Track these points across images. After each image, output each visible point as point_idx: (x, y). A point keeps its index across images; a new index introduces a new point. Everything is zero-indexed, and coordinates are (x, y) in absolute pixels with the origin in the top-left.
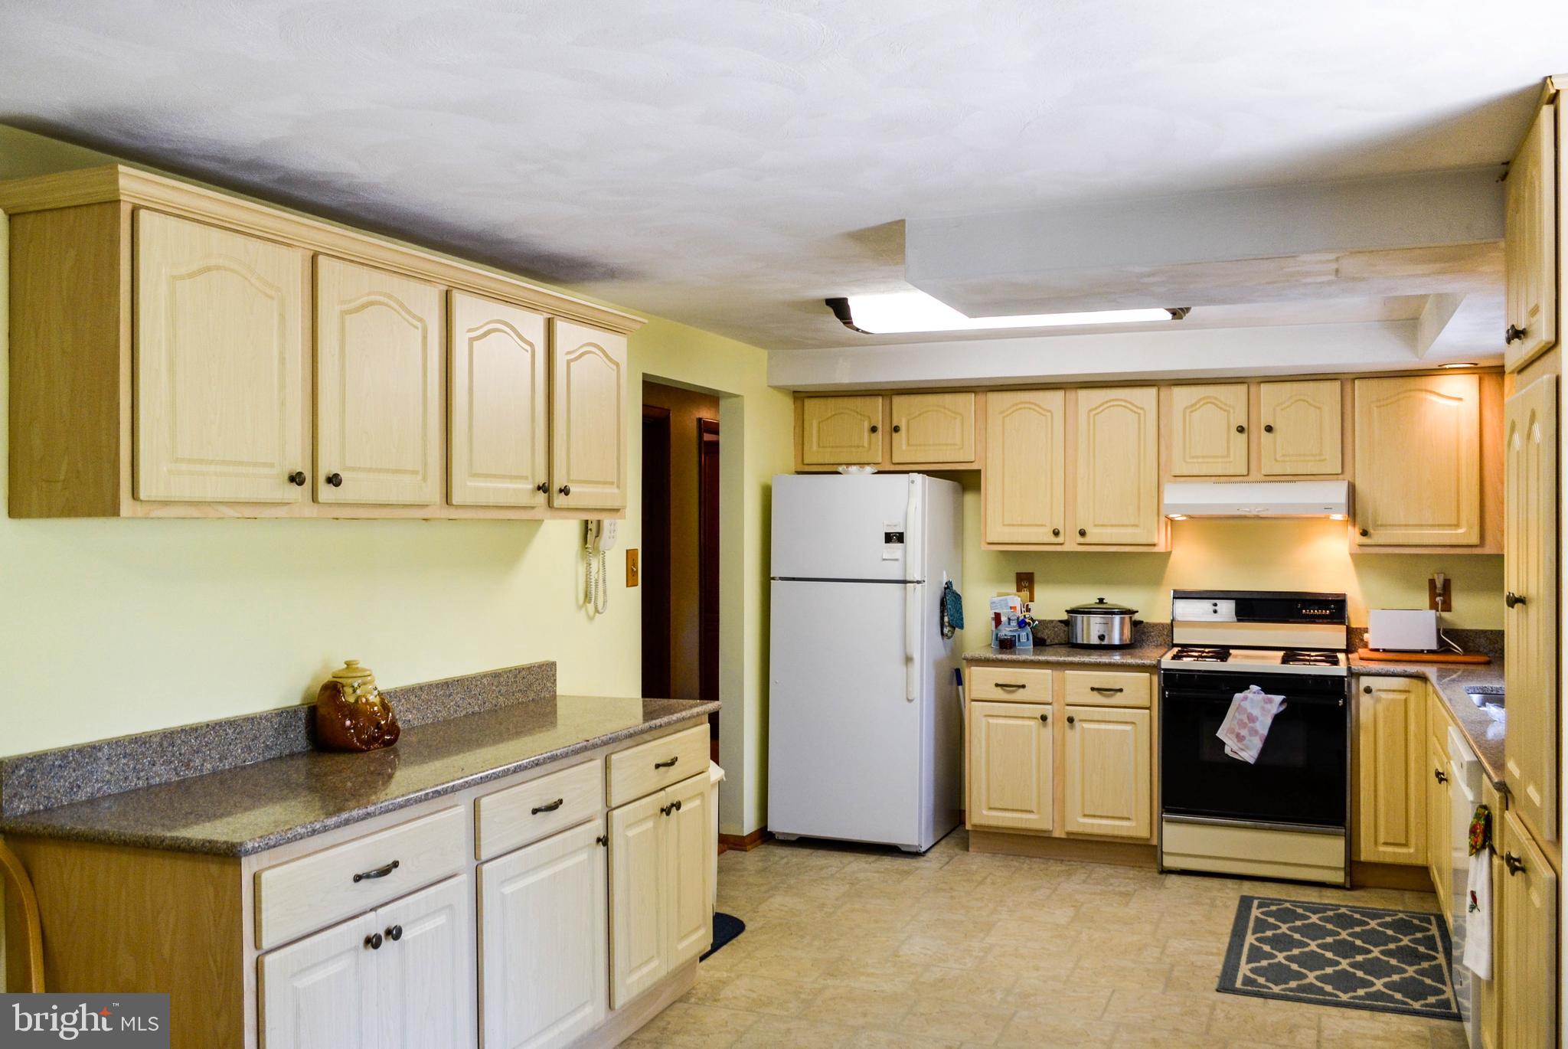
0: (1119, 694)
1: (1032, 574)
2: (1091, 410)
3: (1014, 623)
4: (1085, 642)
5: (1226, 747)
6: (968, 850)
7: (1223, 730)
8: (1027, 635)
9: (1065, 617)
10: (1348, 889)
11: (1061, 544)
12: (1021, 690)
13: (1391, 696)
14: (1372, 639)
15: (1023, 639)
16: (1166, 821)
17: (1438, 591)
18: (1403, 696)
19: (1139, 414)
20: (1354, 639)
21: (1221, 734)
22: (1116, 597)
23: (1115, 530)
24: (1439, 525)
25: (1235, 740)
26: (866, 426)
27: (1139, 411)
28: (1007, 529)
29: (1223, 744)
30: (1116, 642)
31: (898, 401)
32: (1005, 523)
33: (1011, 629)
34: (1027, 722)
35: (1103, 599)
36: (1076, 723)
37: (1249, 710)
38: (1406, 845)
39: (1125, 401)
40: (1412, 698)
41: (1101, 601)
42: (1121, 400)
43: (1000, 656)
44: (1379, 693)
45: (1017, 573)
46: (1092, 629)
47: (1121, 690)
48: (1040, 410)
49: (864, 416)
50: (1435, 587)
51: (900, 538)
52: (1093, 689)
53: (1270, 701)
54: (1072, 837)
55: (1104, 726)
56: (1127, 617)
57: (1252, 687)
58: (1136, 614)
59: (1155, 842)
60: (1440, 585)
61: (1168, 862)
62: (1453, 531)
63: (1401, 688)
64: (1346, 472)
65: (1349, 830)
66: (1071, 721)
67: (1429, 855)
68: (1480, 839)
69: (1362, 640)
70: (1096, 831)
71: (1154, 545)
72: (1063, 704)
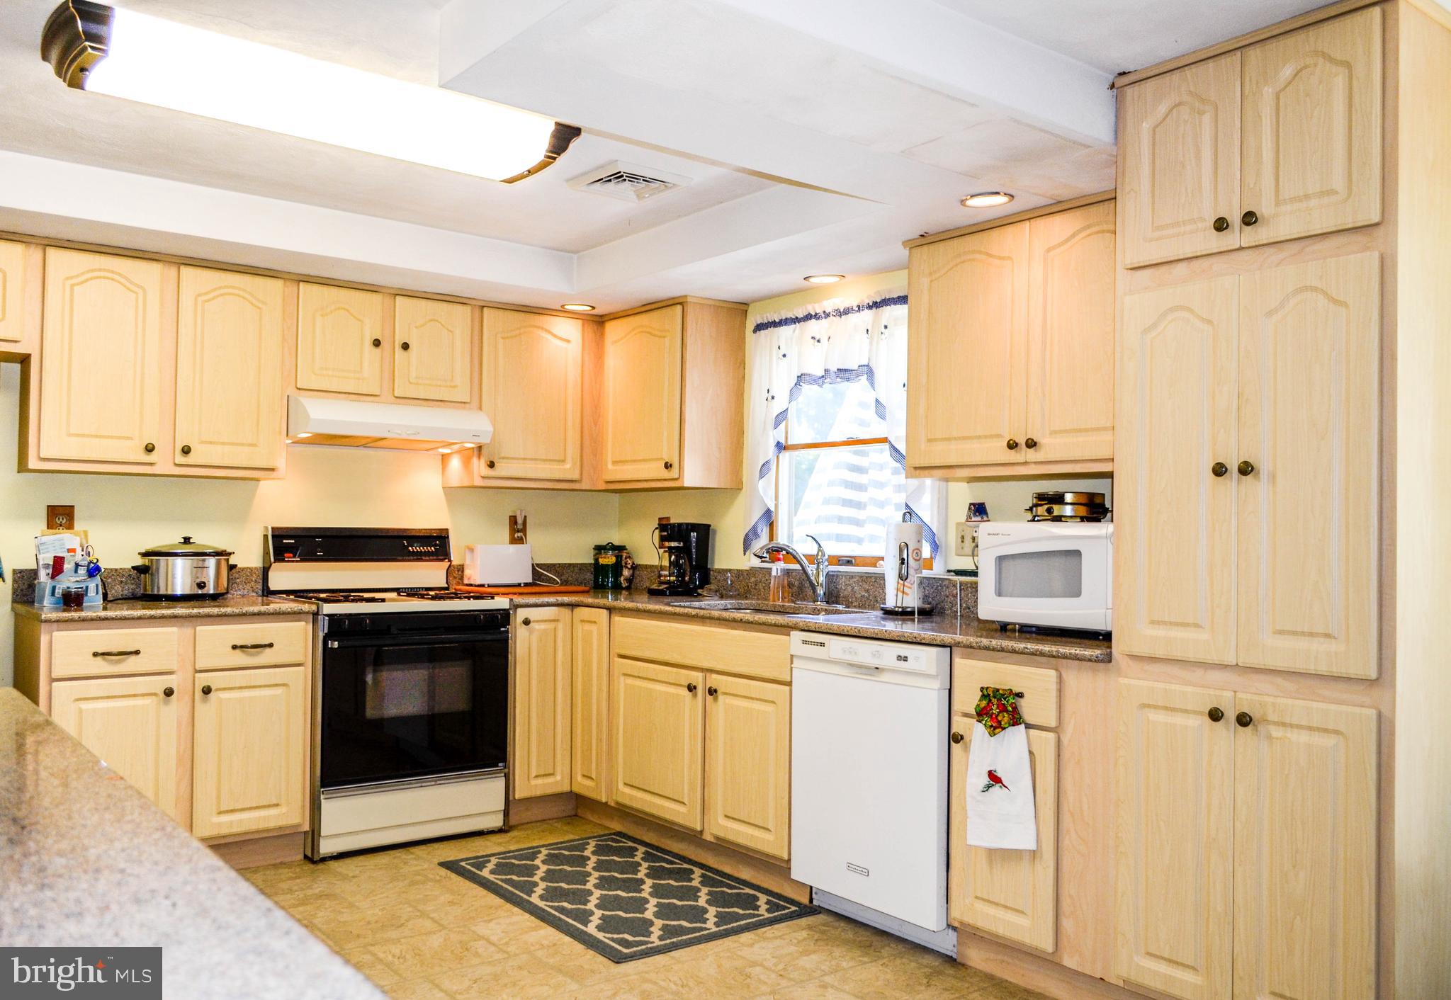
0: (268, 650)
1: (71, 506)
2: (200, 295)
3: (81, 571)
4: (170, 592)
8: (97, 586)
9: (139, 561)
10: (505, 832)
11: (153, 464)
12: (133, 658)
13: (543, 626)
15: (91, 593)
16: (325, 798)
17: (518, 526)
18: (551, 626)
19: (261, 309)
20: (456, 573)
22: (206, 538)
23: (227, 449)
27: (259, 304)
30: (212, 592)
32: (73, 431)
33: (78, 579)
34: (139, 702)
35: (190, 538)
36: (212, 695)
38: (553, 774)
39: (244, 290)
40: (560, 626)
41: (187, 540)
42: (237, 288)
43: (75, 615)
44: (535, 623)
45: (46, 509)
46: (179, 576)
47: (271, 645)
48: (129, 284)
50: (516, 523)
52: (234, 647)
55: (246, 693)
56: (222, 559)
58: (232, 556)
59: (306, 827)
60: (520, 521)
61: (326, 847)
62: (561, 467)
63: (552, 618)
64: (475, 401)
65: (509, 769)
66: (207, 691)
67: (579, 778)
68: (1005, 718)
69: (455, 578)
70: (235, 830)
71: (273, 470)
72: (191, 670)
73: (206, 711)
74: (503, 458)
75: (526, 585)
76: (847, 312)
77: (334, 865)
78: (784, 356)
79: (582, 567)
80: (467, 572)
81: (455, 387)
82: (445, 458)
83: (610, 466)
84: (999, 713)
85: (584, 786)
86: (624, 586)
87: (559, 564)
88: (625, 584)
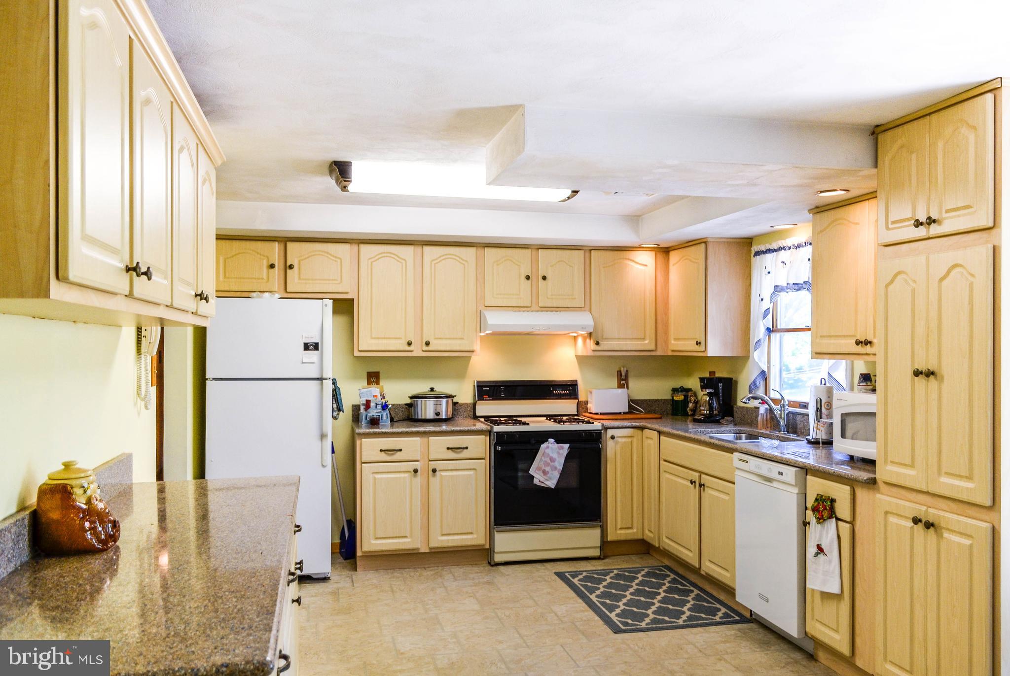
0: (465, 450)
1: (379, 372)
2: (433, 260)
3: (379, 407)
4: (423, 418)
5: (534, 479)
6: (356, 570)
7: (533, 468)
8: (387, 414)
9: (409, 401)
10: (602, 559)
11: (411, 351)
12: (399, 453)
13: (624, 440)
14: (593, 407)
15: (384, 418)
16: (497, 532)
17: (623, 377)
18: (629, 440)
19: (464, 264)
20: (582, 406)
21: (531, 472)
22: (442, 387)
23: (448, 342)
24: (635, 339)
25: (542, 474)
26: (265, 264)
27: (464, 262)
28: (374, 341)
29: (533, 477)
30: (444, 417)
31: (291, 246)
32: (374, 336)
33: (377, 411)
34: (402, 475)
35: (433, 388)
36: (437, 473)
37: (551, 455)
38: (631, 528)
39: (456, 256)
40: (635, 440)
42: (453, 255)
43: (371, 431)
44: (617, 439)
45: (367, 372)
46: (428, 409)
47: (467, 448)
48: (397, 259)
49: (263, 256)
50: (621, 375)
51: (316, 347)
52: (448, 449)
53: (562, 448)
54: (433, 551)
55: (455, 473)
56: (450, 399)
57: (550, 440)
58: (455, 398)
59: (488, 546)
60: (623, 374)
61: (498, 558)
62: (643, 342)
63: (630, 435)
64: (586, 306)
65: (603, 523)
66: (434, 471)
67: (647, 532)
68: (826, 514)
69: (583, 408)
70: (450, 544)
71: (473, 351)
72: (427, 460)
73: (435, 482)
74: (606, 339)
75: (625, 413)
76: (799, 246)
77: (502, 568)
78: (769, 273)
79: (665, 401)
80: (589, 405)
81: (575, 298)
82: (575, 338)
83: (673, 342)
84: (823, 510)
85: (649, 536)
86: (689, 414)
87: (650, 400)
88: (690, 413)
